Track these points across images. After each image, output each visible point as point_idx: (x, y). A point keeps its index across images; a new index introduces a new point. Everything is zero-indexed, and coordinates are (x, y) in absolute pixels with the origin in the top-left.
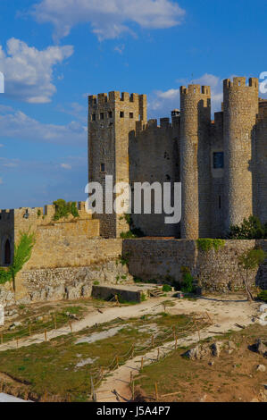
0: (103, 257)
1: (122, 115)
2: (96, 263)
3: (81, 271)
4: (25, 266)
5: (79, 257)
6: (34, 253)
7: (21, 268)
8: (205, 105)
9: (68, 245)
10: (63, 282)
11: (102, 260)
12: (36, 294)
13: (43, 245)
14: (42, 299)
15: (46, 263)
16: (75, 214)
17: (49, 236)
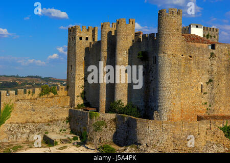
0: (56, 118)
1: (81, 38)
2: (51, 121)
3: (39, 125)
4: (6, 122)
5: (41, 118)
6: (12, 115)
7: (4, 123)
8: (113, 34)
9: (34, 111)
10: (28, 131)
11: (55, 120)
12: (11, 137)
13: (19, 110)
14: (14, 140)
15: (20, 121)
16: (55, 93)
17: (22, 105)
